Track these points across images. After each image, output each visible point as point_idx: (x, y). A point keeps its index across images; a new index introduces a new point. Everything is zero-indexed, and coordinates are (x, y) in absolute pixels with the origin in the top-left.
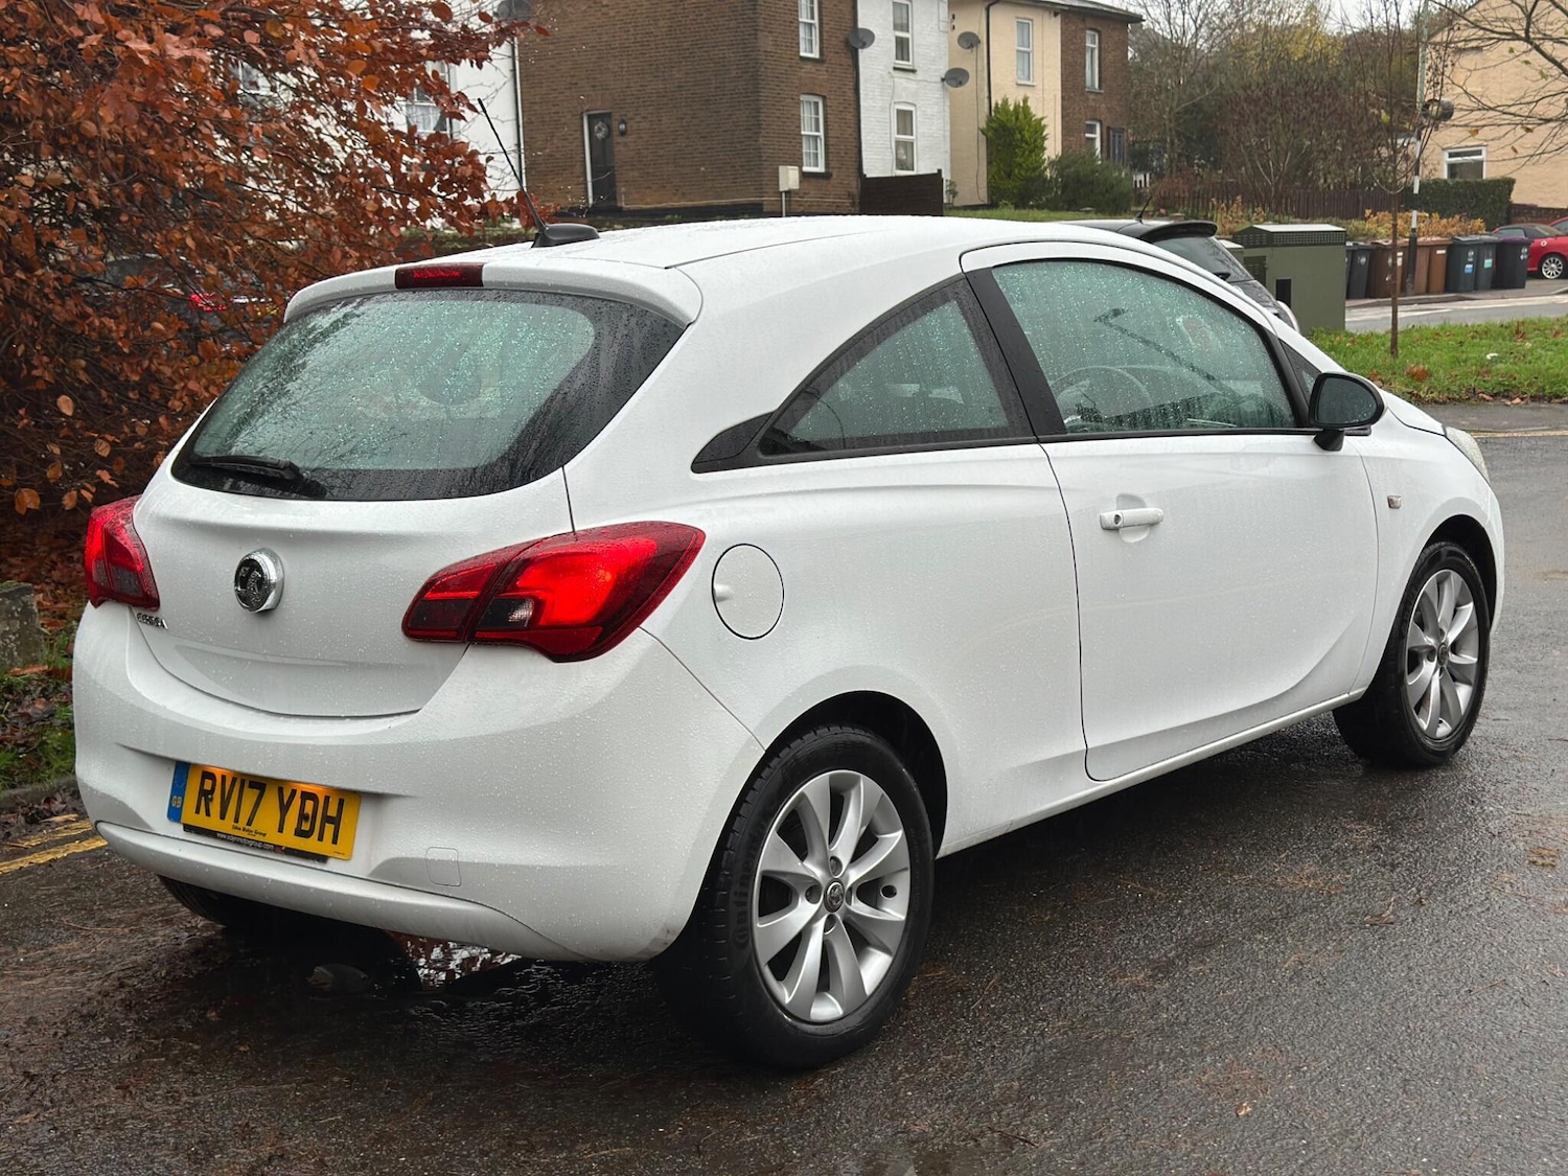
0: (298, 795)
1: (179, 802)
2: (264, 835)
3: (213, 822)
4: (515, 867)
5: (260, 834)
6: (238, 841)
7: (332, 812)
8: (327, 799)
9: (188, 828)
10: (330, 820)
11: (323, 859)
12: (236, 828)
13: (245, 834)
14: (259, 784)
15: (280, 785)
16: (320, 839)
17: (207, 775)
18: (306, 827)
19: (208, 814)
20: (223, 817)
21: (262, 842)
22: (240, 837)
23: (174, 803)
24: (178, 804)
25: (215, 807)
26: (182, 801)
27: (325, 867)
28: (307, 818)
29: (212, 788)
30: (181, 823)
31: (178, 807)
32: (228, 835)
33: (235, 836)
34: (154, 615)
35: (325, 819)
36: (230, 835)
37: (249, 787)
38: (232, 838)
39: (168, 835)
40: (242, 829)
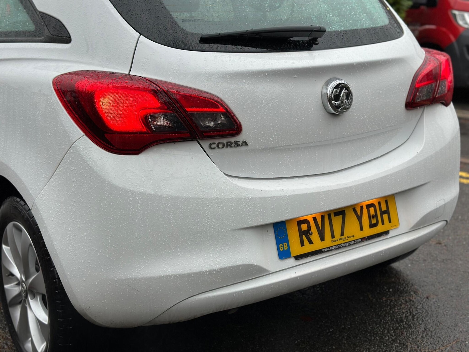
0: (365, 207)
2: (354, 236)
3: (318, 244)
5: (351, 237)
6: (338, 247)
7: (384, 208)
8: (379, 203)
9: (297, 258)
10: (385, 212)
11: (387, 232)
12: (334, 241)
13: (342, 242)
14: (341, 212)
15: (353, 208)
16: (383, 223)
17: (300, 223)
18: (374, 221)
19: (311, 242)
20: (322, 239)
21: (354, 241)
22: (339, 245)
23: (282, 249)
24: (285, 248)
25: (315, 236)
26: (287, 245)
27: (389, 236)
28: (373, 217)
29: (308, 227)
30: (292, 257)
31: (285, 249)
32: (330, 247)
33: (335, 246)
34: (233, 140)
35: (382, 213)
36: (332, 247)
37: (335, 216)
38: (333, 248)
39: (283, 269)
40: (338, 240)
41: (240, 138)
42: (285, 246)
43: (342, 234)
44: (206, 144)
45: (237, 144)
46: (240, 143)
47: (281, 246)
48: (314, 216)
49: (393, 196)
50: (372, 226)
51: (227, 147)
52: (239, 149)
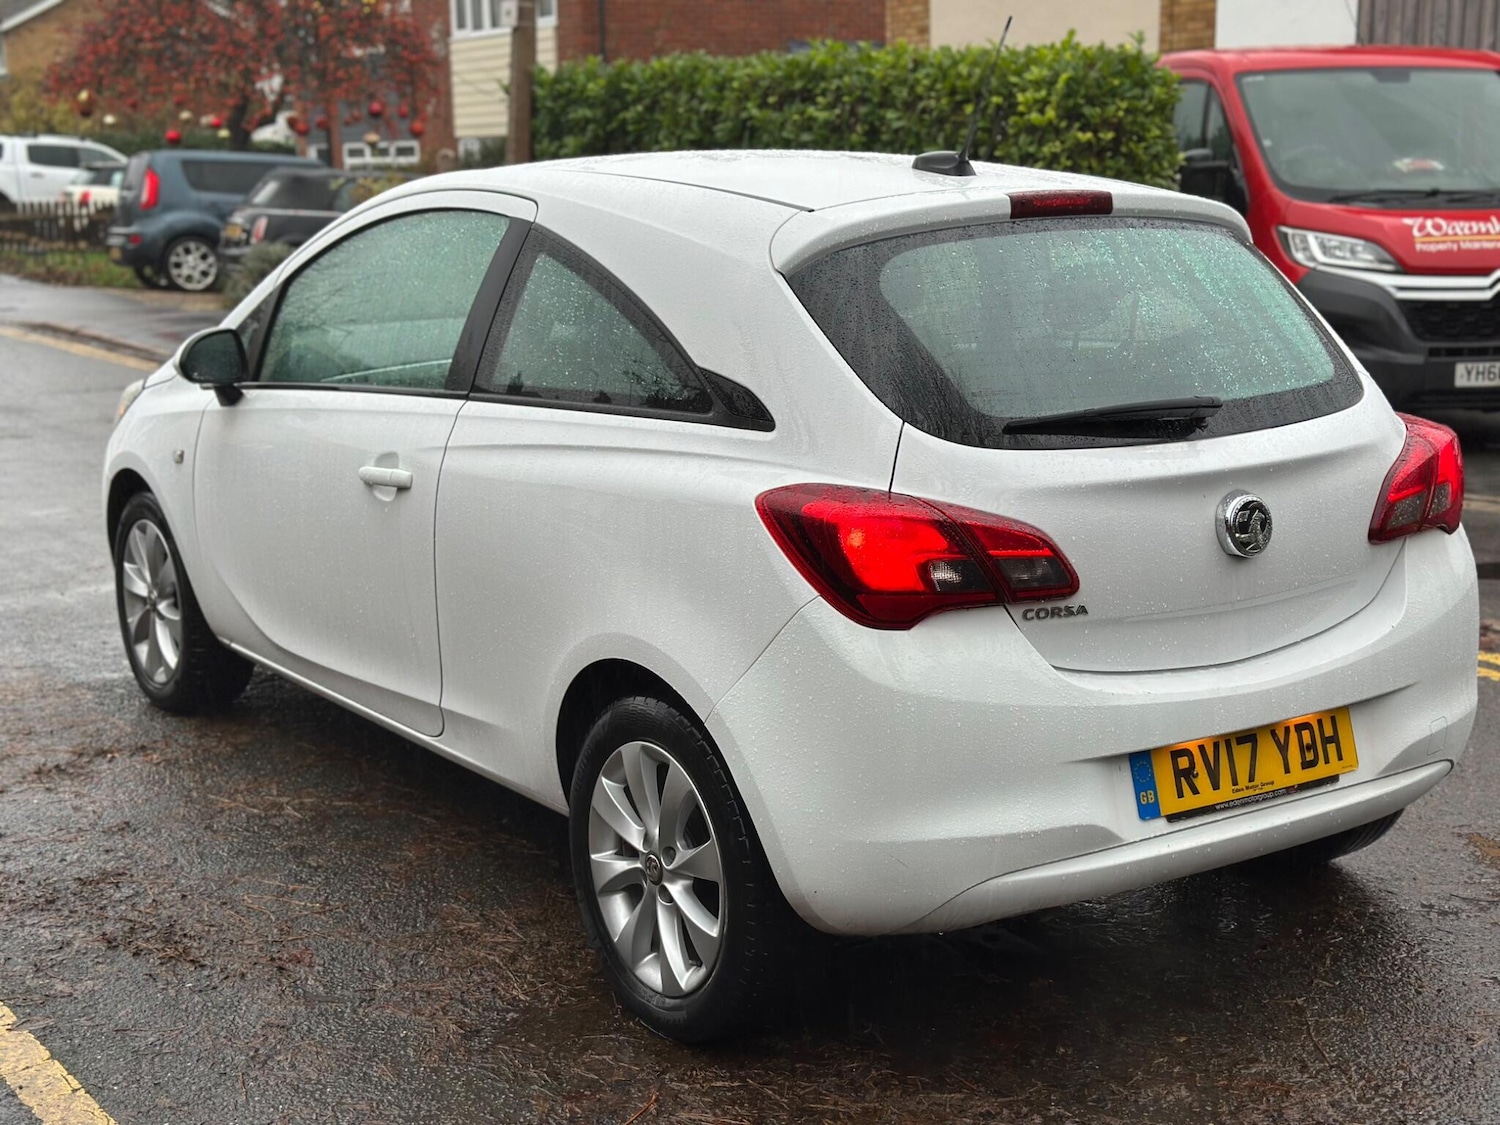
0: (1292, 729)
2: (1272, 783)
3: (1207, 796)
5: (1267, 784)
6: (1245, 803)
7: (1329, 732)
8: (1320, 722)
9: (1172, 818)
10: (1330, 740)
11: (1334, 779)
12: (1238, 790)
13: (1251, 792)
14: (1248, 737)
15: (1271, 729)
16: (1327, 761)
17: (1177, 754)
18: (1310, 756)
19: (1195, 791)
20: (1216, 786)
21: (1273, 791)
22: (1245, 798)
23: (1144, 801)
24: (1149, 799)
25: (1203, 781)
26: (1153, 794)
27: (1338, 786)
28: (1309, 748)
29: (1190, 764)
30: (1163, 816)
31: (1151, 802)
32: (1229, 802)
33: (1239, 799)
34: (1062, 604)
35: (1326, 741)
36: (1232, 801)
37: (1238, 744)
38: (1235, 803)
39: (1147, 837)
40: (1245, 789)
41: (1074, 602)
42: (1149, 795)
43: (1251, 779)
44: (1018, 611)
45: (1069, 612)
46: (1075, 610)
47: (1143, 796)
48: (1200, 742)
49: (1345, 709)
50: (1307, 765)
51: (1052, 617)
52: (1071, 619)
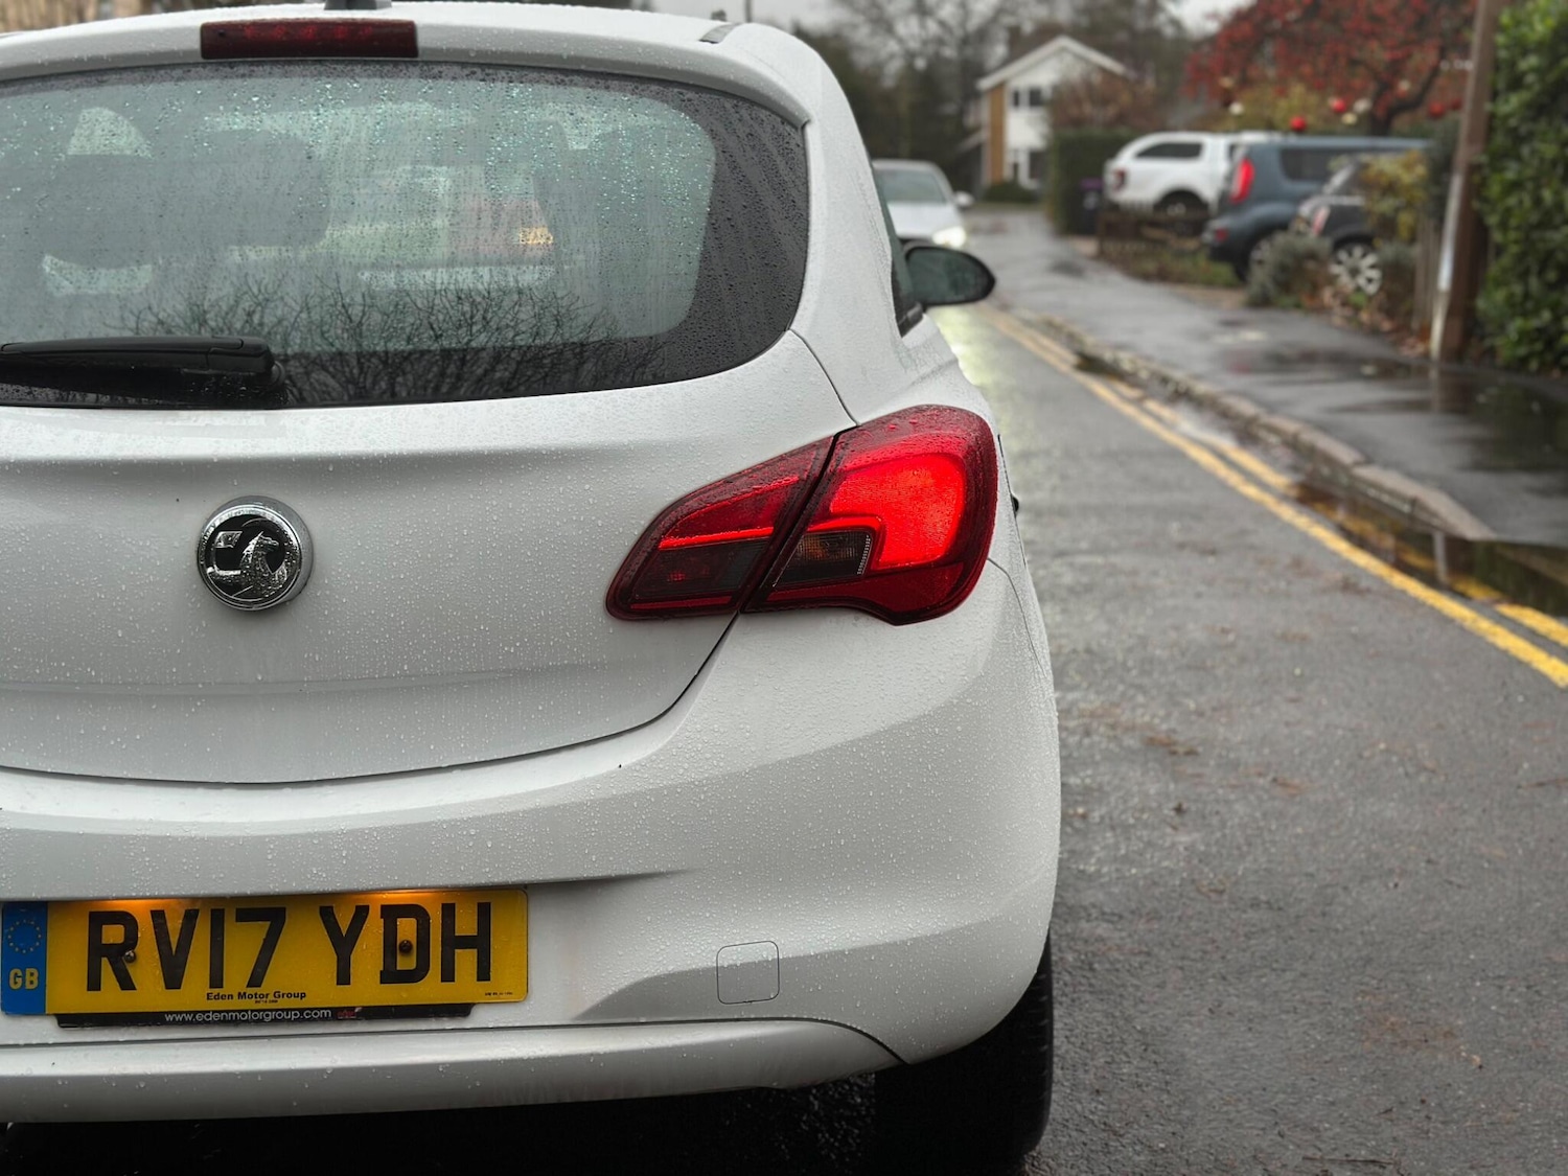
0: (374, 913)
1: (35, 979)
2: (303, 996)
3: (150, 992)
4: (873, 949)
5: (289, 995)
6: (231, 1019)
7: (466, 928)
8: (448, 911)
9: (67, 1021)
10: (465, 943)
11: (462, 1010)
12: (217, 997)
13: (247, 1004)
14: (266, 911)
15: (324, 905)
16: (448, 977)
17: (99, 917)
18: (406, 963)
19: (126, 983)
20: (173, 980)
21: (302, 1010)
22: (234, 1011)
23: (16, 983)
24: (27, 983)
25: (147, 966)
26: (36, 974)
27: (467, 1023)
28: (407, 948)
29: (126, 938)
30: (48, 1015)
31: (28, 986)
32: (196, 1013)
33: (220, 1012)
35: (452, 942)
36: (204, 1012)
37: (239, 920)
38: (208, 1017)
39: (11, 1042)
40: (236, 997)
42: (28, 977)
43: (256, 980)
47: (16, 975)
48: (157, 905)
49: (520, 891)
50: (390, 975)
